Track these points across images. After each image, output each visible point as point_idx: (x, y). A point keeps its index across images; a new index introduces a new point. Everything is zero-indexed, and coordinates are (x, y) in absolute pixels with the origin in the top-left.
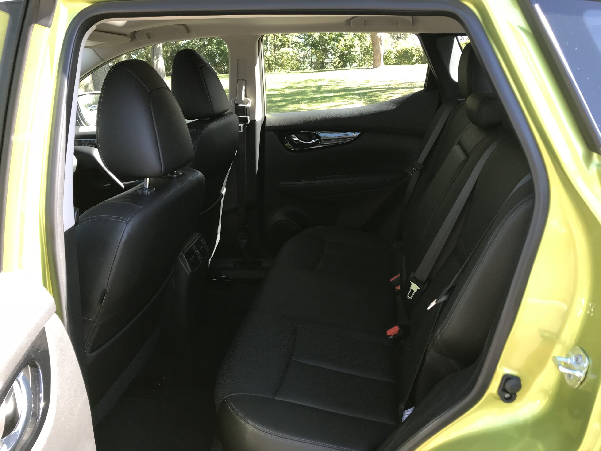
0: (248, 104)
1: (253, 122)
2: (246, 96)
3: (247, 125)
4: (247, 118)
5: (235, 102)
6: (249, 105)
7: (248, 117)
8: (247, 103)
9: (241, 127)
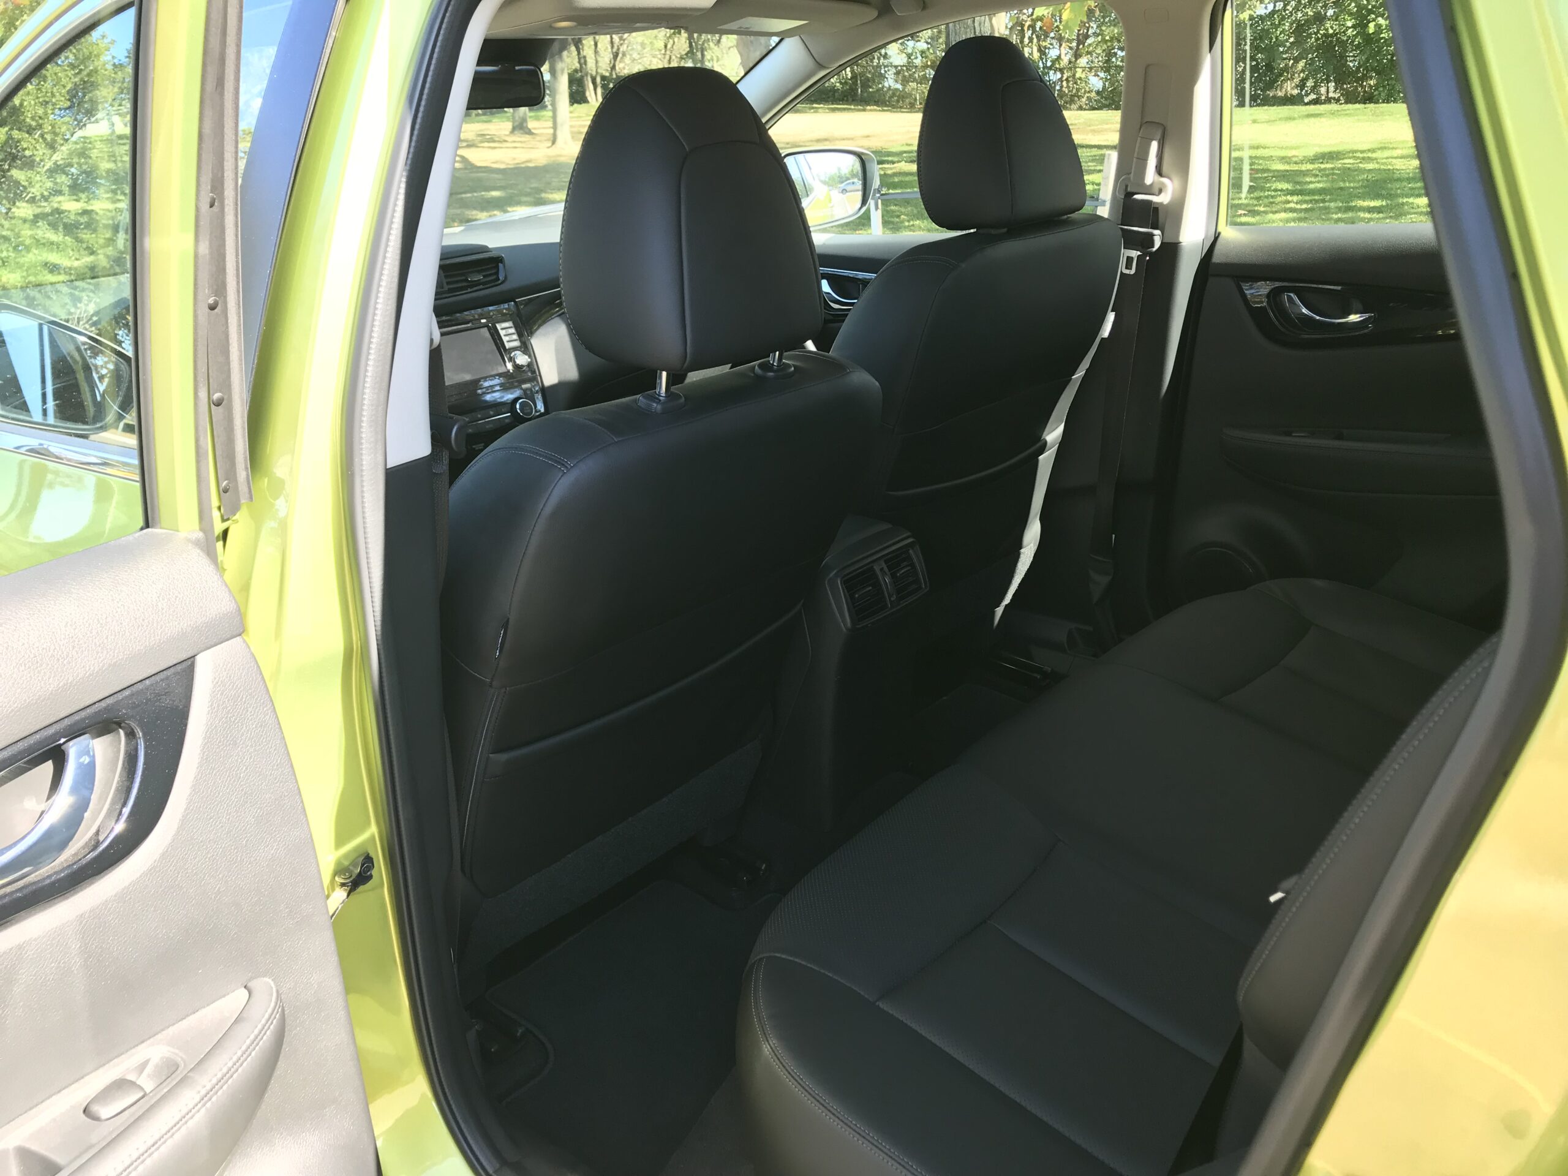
0: (1162, 194)
1: (1171, 250)
2: (1159, 171)
3: (1151, 254)
4: (1152, 235)
5: (1127, 186)
6: (1164, 199)
7: (1157, 232)
8: (1160, 191)
9: (1132, 258)
